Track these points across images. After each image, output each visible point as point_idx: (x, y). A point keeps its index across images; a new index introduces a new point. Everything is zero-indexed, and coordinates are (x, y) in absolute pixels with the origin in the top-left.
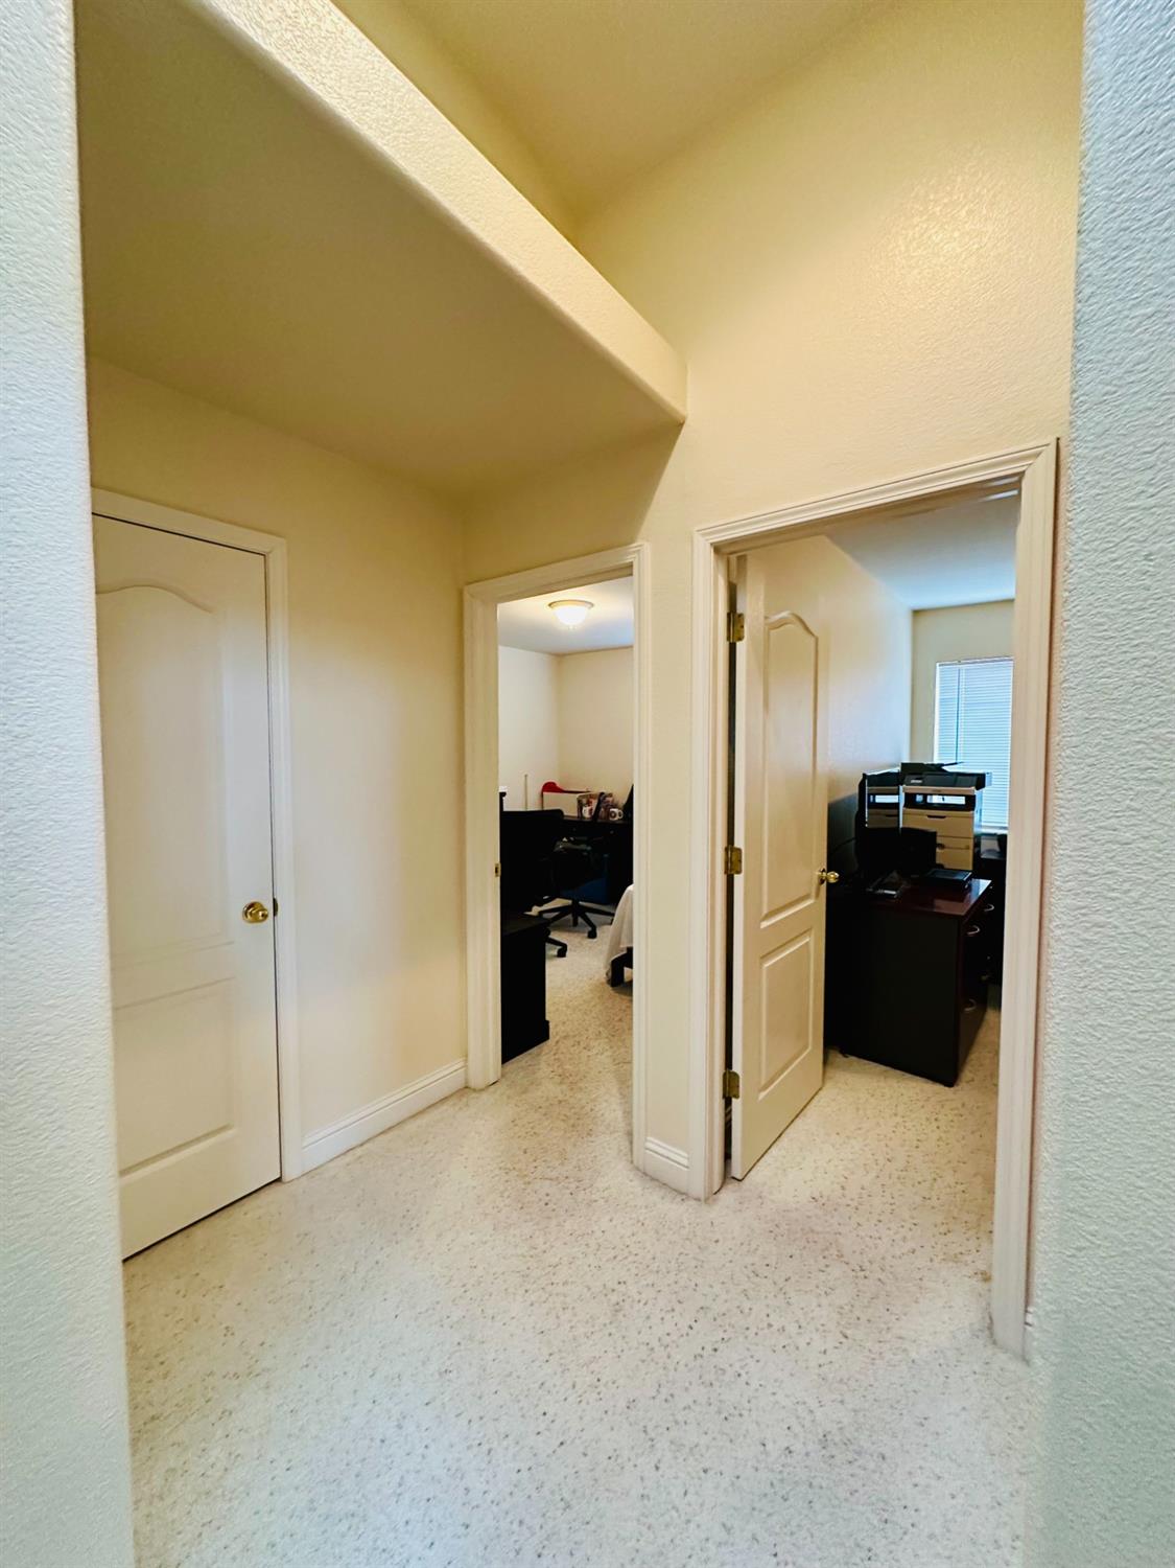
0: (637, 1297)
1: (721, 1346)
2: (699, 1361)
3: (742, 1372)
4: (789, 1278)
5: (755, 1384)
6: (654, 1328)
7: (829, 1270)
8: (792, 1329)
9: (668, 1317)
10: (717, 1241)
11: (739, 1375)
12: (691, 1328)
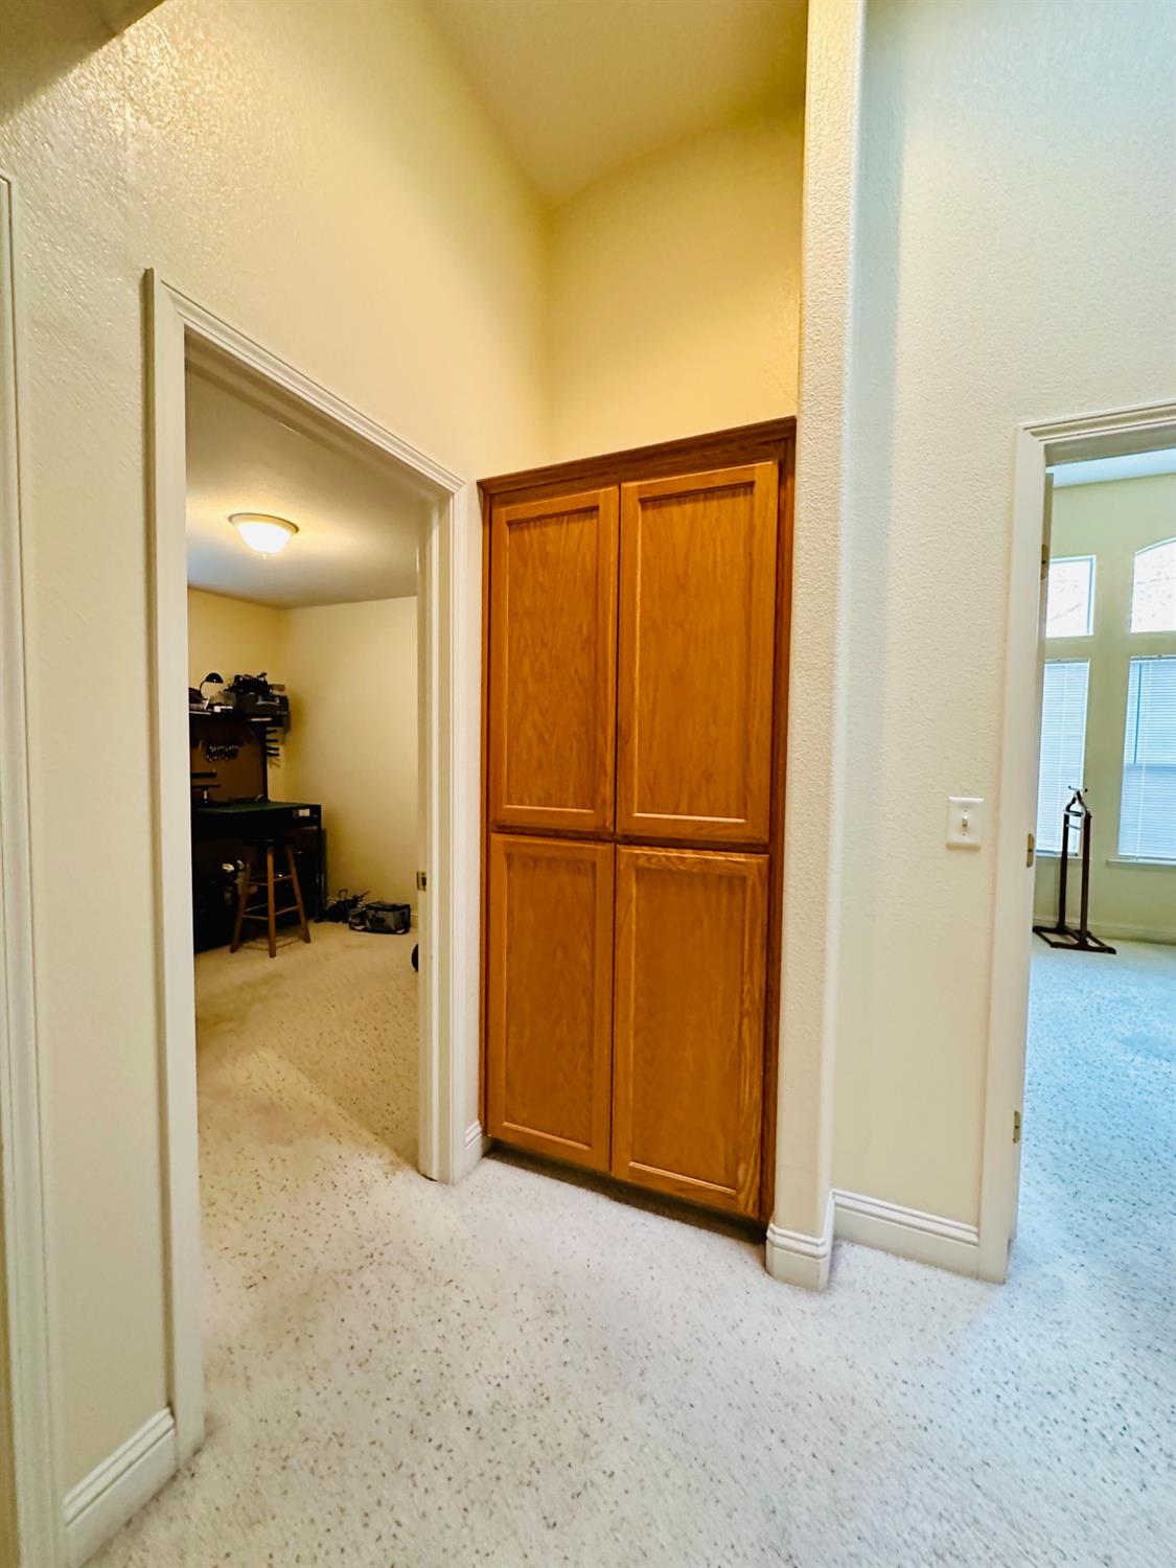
0: (386, 1543)
1: (465, 1409)
2: (484, 1432)
3: (495, 1383)
4: (374, 1325)
5: (507, 1369)
6: (440, 1503)
7: (367, 1285)
8: (440, 1329)
9: (423, 1483)
10: (299, 1414)
11: (499, 1385)
12: (439, 1447)
